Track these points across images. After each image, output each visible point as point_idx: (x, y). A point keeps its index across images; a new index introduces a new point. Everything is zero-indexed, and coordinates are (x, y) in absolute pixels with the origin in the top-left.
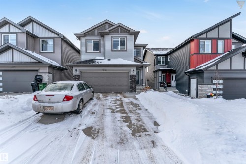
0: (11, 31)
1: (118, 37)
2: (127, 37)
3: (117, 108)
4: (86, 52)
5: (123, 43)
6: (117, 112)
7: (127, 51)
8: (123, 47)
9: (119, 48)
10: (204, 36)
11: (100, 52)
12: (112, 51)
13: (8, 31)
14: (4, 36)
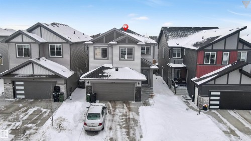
0: (24, 41)
1: (126, 47)
2: (134, 47)
3: (123, 124)
4: (94, 59)
5: (130, 52)
6: (123, 128)
7: (134, 60)
8: (130, 56)
9: (126, 56)
10: (210, 48)
11: (108, 59)
12: (120, 60)
13: (21, 41)
14: (18, 46)
